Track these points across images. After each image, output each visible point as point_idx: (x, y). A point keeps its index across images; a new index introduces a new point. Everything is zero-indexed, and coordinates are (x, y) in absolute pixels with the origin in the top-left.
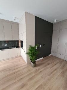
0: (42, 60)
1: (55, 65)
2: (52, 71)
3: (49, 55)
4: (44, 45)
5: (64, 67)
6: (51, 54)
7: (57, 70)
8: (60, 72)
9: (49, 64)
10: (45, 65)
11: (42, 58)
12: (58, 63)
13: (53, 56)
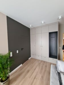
0: (21, 67)
1: (35, 69)
2: (32, 80)
3: (29, 59)
4: (22, 49)
5: (42, 69)
6: (30, 57)
7: (36, 78)
8: (40, 79)
9: (28, 71)
10: (24, 74)
11: (21, 65)
12: (37, 66)
13: (33, 59)
